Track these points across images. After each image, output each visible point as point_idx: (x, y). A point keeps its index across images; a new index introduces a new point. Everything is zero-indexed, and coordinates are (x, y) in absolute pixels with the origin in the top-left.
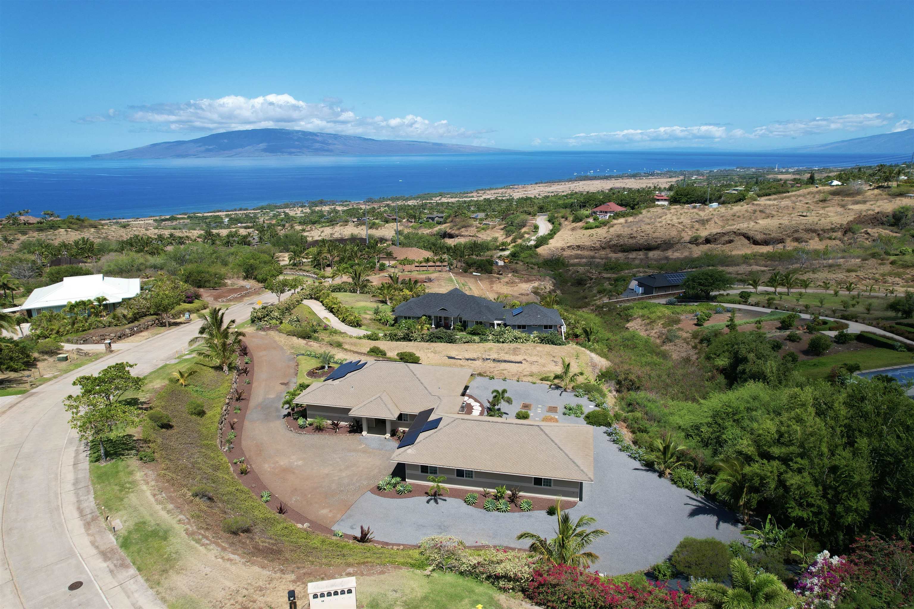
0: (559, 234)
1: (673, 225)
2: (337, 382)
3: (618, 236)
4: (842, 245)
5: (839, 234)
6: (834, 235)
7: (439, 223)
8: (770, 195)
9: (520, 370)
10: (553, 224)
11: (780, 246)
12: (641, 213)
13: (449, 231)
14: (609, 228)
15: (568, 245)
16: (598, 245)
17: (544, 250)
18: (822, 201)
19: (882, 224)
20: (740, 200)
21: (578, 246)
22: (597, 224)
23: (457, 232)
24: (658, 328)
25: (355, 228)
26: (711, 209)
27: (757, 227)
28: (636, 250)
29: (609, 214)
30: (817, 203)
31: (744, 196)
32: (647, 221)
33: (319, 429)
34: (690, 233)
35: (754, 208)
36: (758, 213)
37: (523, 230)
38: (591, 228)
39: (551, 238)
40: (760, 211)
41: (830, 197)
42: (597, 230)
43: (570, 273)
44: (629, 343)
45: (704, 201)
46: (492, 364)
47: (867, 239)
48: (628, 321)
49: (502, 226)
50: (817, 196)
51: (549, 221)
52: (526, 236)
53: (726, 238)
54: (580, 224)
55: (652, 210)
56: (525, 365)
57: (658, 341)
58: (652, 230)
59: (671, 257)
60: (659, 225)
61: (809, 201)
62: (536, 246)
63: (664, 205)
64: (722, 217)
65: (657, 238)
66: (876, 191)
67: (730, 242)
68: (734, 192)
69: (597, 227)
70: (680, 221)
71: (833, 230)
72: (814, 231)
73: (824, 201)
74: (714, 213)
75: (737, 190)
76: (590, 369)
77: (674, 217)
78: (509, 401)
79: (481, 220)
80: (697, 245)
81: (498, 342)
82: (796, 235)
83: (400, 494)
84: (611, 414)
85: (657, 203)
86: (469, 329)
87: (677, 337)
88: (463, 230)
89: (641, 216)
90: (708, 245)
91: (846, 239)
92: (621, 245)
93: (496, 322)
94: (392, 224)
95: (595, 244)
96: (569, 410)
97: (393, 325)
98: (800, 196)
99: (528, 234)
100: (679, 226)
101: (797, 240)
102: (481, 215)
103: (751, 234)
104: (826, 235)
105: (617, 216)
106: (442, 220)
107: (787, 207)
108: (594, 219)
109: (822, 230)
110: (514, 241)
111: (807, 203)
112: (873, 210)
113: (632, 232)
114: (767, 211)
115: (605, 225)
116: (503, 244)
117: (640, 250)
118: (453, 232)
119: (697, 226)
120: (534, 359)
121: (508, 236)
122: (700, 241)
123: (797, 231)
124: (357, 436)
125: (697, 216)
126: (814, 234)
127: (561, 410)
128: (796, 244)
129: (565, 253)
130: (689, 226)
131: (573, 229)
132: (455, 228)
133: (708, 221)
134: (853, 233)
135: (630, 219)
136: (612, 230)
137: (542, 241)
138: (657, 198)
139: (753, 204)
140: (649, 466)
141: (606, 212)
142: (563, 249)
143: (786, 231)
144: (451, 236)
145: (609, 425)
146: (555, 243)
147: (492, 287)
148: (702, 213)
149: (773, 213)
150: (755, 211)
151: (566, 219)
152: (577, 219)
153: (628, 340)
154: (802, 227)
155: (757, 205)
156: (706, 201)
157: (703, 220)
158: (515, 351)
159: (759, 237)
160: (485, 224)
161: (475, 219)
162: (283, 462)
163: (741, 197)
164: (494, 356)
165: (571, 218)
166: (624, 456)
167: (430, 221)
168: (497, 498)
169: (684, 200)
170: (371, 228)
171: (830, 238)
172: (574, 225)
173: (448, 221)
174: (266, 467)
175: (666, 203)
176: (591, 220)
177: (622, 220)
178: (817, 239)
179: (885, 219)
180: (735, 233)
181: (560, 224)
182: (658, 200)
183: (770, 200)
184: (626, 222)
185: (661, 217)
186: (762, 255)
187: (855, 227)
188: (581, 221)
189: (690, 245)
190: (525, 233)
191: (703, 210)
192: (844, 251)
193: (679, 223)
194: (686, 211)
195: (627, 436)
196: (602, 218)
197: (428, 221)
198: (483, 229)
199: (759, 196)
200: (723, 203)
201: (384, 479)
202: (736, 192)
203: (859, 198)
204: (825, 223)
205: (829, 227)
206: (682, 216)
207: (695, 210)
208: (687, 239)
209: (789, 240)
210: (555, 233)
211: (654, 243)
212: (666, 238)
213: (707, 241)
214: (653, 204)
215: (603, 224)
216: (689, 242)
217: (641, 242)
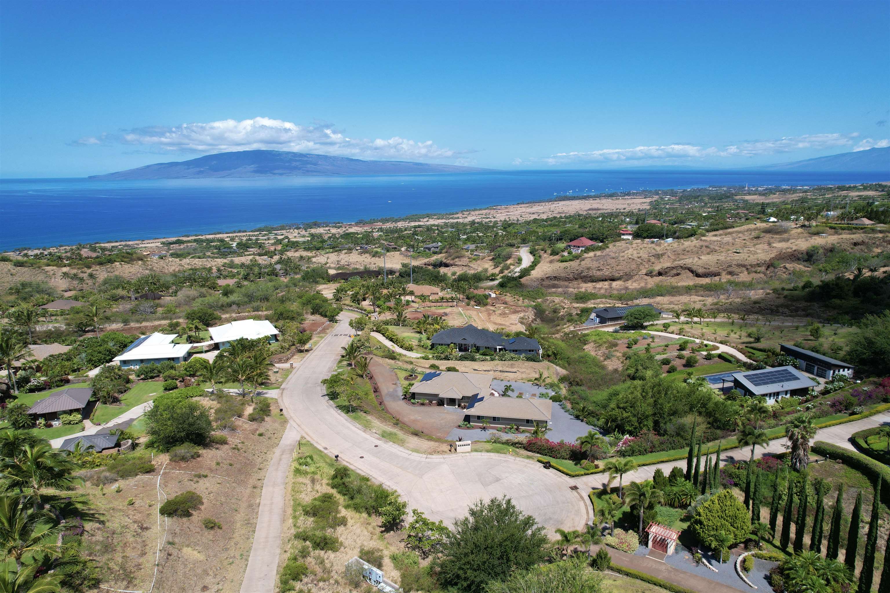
0: (539, 265)
1: (633, 259)
2: (429, 382)
3: (588, 269)
4: (765, 277)
5: (763, 269)
6: (759, 269)
7: (435, 253)
8: (717, 230)
9: (516, 376)
10: (534, 255)
11: (717, 278)
12: (608, 247)
13: (445, 261)
14: (581, 261)
15: (547, 276)
16: (571, 276)
17: (527, 280)
18: (756, 238)
19: (799, 259)
20: (691, 235)
21: (555, 277)
22: (571, 258)
23: (452, 262)
24: (603, 349)
25: (359, 256)
26: (666, 245)
27: (700, 262)
28: (603, 281)
29: (581, 249)
30: (752, 239)
31: (695, 232)
32: (613, 255)
33: (423, 404)
34: (647, 266)
35: (701, 243)
36: (704, 248)
37: (509, 262)
38: (566, 261)
39: (533, 270)
40: (706, 247)
41: (762, 235)
42: (571, 263)
43: (548, 302)
44: (583, 360)
45: (661, 236)
46: (499, 374)
47: (784, 273)
48: (585, 344)
49: (491, 258)
50: (753, 233)
51: (531, 253)
52: (512, 267)
53: (675, 271)
54: (557, 257)
55: (618, 244)
56: (518, 374)
57: (602, 359)
58: (616, 264)
59: (630, 287)
60: (621, 259)
61: (746, 238)
62: (520, 277)
63: (628, 240)
64: (674, 251)
65: (620, 270)
66: (800, 230)
67: (678, 274)
68: (688, 227)
69: (571, 260)
70: (639, 255)
71: (758, 265)
72: (744, 266)
73: (758, 238)
74: (668, 248)
75: (691, 225)
76: (555, 376)
77: (635, 252)
78: (513, 390)
79: (472, 251)
80: (652, 276)
81: (502, 360)
82: (730, 269)
83: (468, 428)
84: (563, 397)
85: (622, 237)
86: (481, 352)
87: (613, 356)
88: (457, 260)
89: (607, 250)
90: (661, 277)
91: (768, 272)
92: (591, 277)
93: (498, 347)
94: (393, 253)
95: (569, 275)
96: (542, 395)
97: (431, 349)
98: (740, 232)
99: (514, 265)
100: (638, 260)
101: (731, 273)
102: (472, 247)
103: (694, 268)
104: (753, 270)
105: (588, 250)
106: (437, 250)
107: (728, 243)
108: (569, 253)
109: (750, 265)
110: (501, 272)
111: (744, 240)
112: (791, 248)
113: (599, 265)
114: (712, 246)
115: (578, 259)
116: (493, 275)
117: (606, 280)
118: (448, 262)
119: (653, 259)
120: (524, 370)
121: (496, 266)
122: (654, 274)
123: (730, 266)
124: (442, 407)
125: (653, 251)
126: (744, 269)
127: (538, 395)
128: (729, 277)
129: (544, 283)
130: (646, 260)
131: (551, 262)
132: (450, 258)
133: (662, 255)
134: (774, 267)
135: (598, 253)
136: (583, 263)
137: (525, 272)
138: (623, 232)
139: (701, 240)
140: (577, 417)
141: (579, 247)
142: (543, 280)
143: (722, 266)
144: (446, 265)
145: (561, 401)
146: (536, 273)
147: (490, 319)
148: (658, 248)
149: (717, 248)
150: (702, 246)
151: (545, 252)
152: (554, 253)
153: (583, 358)
154: (735, 262)
155: (704, 241)
156: (663, 236)
157: (658, 255)
158: (512, 366)
159: (700, 271)
160: (476, 255)
161: (467, 250)
162: (412, 418)
163: (693, 232)
164: (501, 369)
165: (549, 251)
166: (567, 414)
167: (427, 250)
168: (511, 429)
169: (645, 235)
170: (374, 256)
171: (756, 272)
172: (552, 258)
173: (444, 251)
174: (405, 419)
175: (630, 237)
176: (566, 254)
177: (591, 254)
178: (746, 273)
179: (800, 256)
180: (682, 267)
181: (540, 257)
182: (624, 234)
183: (716, 235)
184: (595, 256)
185: (624, 252)
186: (702, 286)
187: (776, 263)
188: (557, 254)
189: (646, 277)
190: (511, 264)
191: (659, 245)
192: (766, 282)
193: (638, 258)
194: (645, 245)
195: (569, 406)
196: (575, 252)
197: (425, 251)
198: (474, 259)
199: (708, 231)
200: (678, 238)
201: (461, 422)
202: (690, 227)
203: (785, 236)
204: (752, 259)
205: (755, 263)
206: (641, 251)
207: (653, 245)
208: (644, 271)
209: (724, 273)
210: (536, 265)
211: (617, 275)
212: (627, 270)
213: (660, 274)
214: (619, 238)
215: (577, 257)
216: (646, 275)
217: (607, 273)
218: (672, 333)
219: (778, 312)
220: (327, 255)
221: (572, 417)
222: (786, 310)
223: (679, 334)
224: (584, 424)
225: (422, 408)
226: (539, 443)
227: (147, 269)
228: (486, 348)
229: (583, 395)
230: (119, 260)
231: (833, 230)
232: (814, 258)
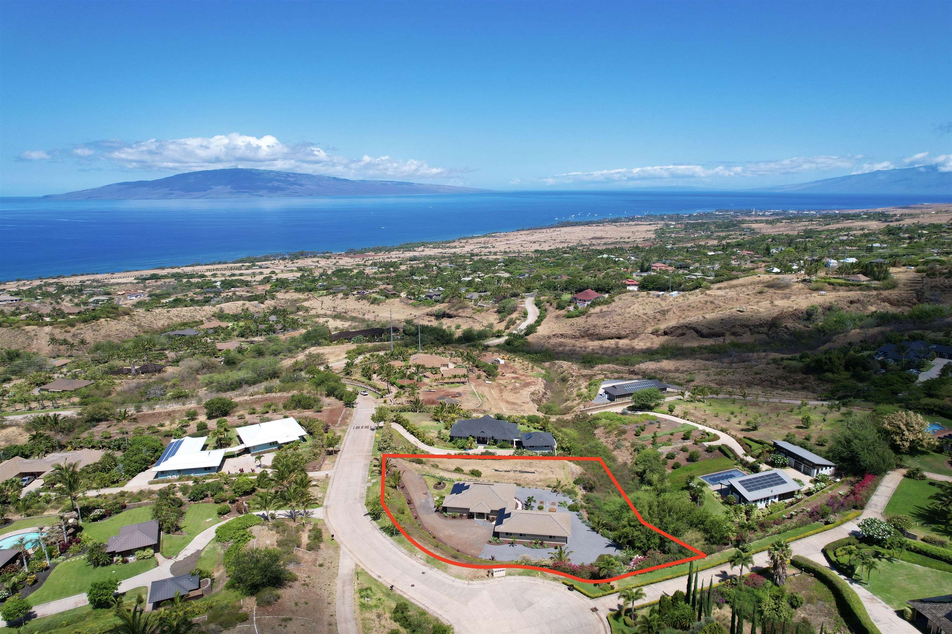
0: (545, 320)
1: (639, 316)
2: (459, 495)
3: (595, 326)
4: (767, 338)
5: (765, 329)
6: (762, 330)
7: (437, 301)
8: (722, 281)
9: (534, 477)
10: (540, 308)
11: (721, 339)
12: (614, 301)
13: (448, 311)
14: (587, 317)
15: (554, 333)
16: (578, 334)
17: (534, 338)
18: (759, 293)
19: (799, 318)
20: (696, 288)
21: (562, 335)
22: (577, 314)
23: (455, 313)
24: (613, 438)
25: (356, 302)
26: (672, 298)
28: (609, 338)
29: (587, 303)
30: (755, 294)
31: (700, 284)
32: (619, 311)
33: (454, 517)
34: (653, 324)
35: (706, 298)
36: (709, 303)
37: (514, 315)
38: (572, 317)
39: (539, 325)
40: (711, 302)
41: (766, 289)
42: (578, 319)
43: (556, 366)
44: (594, 450)
45: (665, 288)
46: (519, 474)
47: (786, 333)
48: (596, 428)
49: (495, 310)
50: (757, 287)
51: (536, 305)
52: (518, 322)
53: (680, 331)
54: (563, 312)
55: (623, 296)
56: (536, 474)
57: (612, 447)
58: (622, 321)
59: (637, 347)
60: (627, 315)
61: (750, 293)
62: (527, 334)
63: (633, 291)
64: (680, 307)
65: (626, 328)
66: (801, 285)
67: (683, 334)
68: (693, 277)
69: (577, 316)
70: (645, 312)
71: (761, 325)
72: (747, 326)
73: (761, 293)
74: (673, 303)
75: (696, 276)
76: (570, 476)
77: (641, 307)
78: (535, 501)
79: (476, 301)
80: (658, 336)
82: (733, 330)
83: (498, 544)
84: (579, 505)
85: (628, 288)
86: (499, 444)
87: (622, 445)
88: (460, 311)
89: (614, 304)
90: (666, 337)
91: (770, 333)
92: (597, 335)
93: (515, 440)
94: (392, 300)
95: (575, 332)
96: (561, 504)
97: (450, 441)
98: (743, 285)
99: (519, 319)
100: (644, 317)
101: (734, 334)
102: (476, 295)
103: (699, 328)
104: (756, 330)
105: (594, 304)
106: (439, 298)
107: (732, 299)
108: (574, 308)
109: (753, 325)
110: (507, 327)
111: (748, 295)
112: (792, 307)
113: (605, 322)
114: (716, 302)
115: (584, 315)
116: (499, 331)
117: (612, 338)
118: (451, 312)
119: (658, 316)
120: (541, 470)
121: (501, 321)
122: (660, 333)
123: (734, 326)
124: (473, 520)
125: (659, 307)
126: (747, 329)
127: (557, 504)
128: (732, 338)
129: (551, 341)
130: (651, 317)
131: (557, 317)
132: (453, 309)
133: (668, 311)
134: (776, 327)
135: (604, 308)
136: (589, 319)
137: (531, 330)
138: (628, 282)
139: (706, 295)
140: (593, 529)
141: (585, 301)
142: (549, 337)
143: (725, 325)
144: (450, 316)
145: (578, 511)
146: (542, 330)
147: (502, 396)
148: (664, 303)
149: (721, 304)
150: (707, 302)
151: (551, 304)
152: (560, 307)
153: (594, 447)
154: (738, 323)
155: (710, 295)
156: (668, 288)
157: (664, 311)
158: (530, 465)
159: (705, 331)
160: (480, 306)
161: (470, 299)
162: (447, 533)
163: (698, 285)
164: (519, 468)
165: (555, 304)
166: (584, 525)
167: (429, 298)
168: (535, 543)
169: (651, 286)
170: (372, 303)
171: (758, 333)
172: (558, 312)
173: (446, 300)
174: (441, 535)
175: (635, 288)
176: (571, 308)
177: (597, 309)
178: (749, 333)
179: (801, 315)
180: (687, 327)
181: (546, 310)
182: (629, 285)
183: (719, 289)
184: (601, 310)
185: (629, 307)
186: (706, 348)
187: (778, 322)
188: (563, 308)
189: (652, 336)
190: (516, 318)
191: (664, 299)
192: (768, 343)
193: (644, 314)
194: (651, 299)
195: (585, 515)
196: (581, 306)
197: (426, 299)
198: (478, 311)
199: (713, 282)
200: (683, 290)
201: (491, 538)
203: (787, 291)
204: (755, 319)
205: (758, 323)
206: (647, 306)
207: (658, 299)
208: (650, 330)
209: (728, 334)
210: (542, 320)
211: (624, 333)
212: (634, 328)
213: (665, 333)
214: (624, 290)
215: (582, 313)
216: (651, 333)
217: (613, 331)
218: (677, 416)
219: (777, 384)
220: (320, 299)
221: (589, 528)
222: (785, 382)
223: (683, 418)
224: (599, 535)
225: (454, 522)
226: (564, 566)
227: (134, 325)
228: (503, 440)
229: (598, 504)
230: (105, 316)
231: (832, 286)
232: (813, 317)
